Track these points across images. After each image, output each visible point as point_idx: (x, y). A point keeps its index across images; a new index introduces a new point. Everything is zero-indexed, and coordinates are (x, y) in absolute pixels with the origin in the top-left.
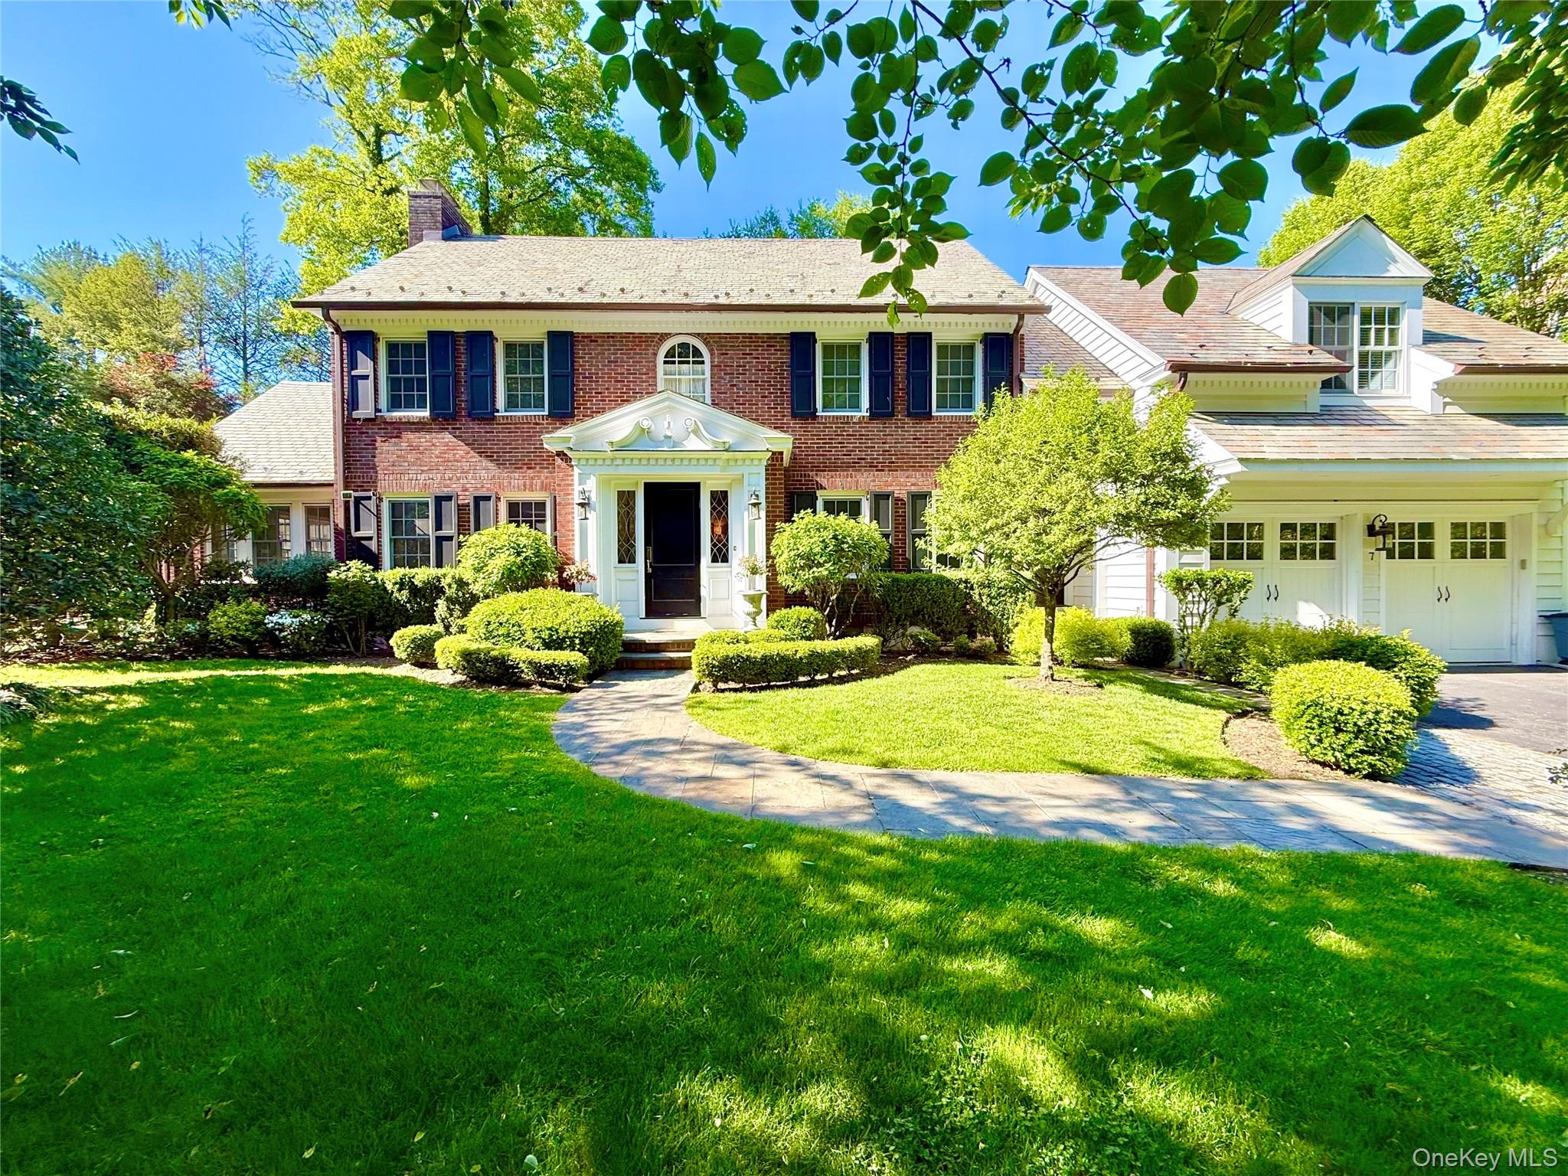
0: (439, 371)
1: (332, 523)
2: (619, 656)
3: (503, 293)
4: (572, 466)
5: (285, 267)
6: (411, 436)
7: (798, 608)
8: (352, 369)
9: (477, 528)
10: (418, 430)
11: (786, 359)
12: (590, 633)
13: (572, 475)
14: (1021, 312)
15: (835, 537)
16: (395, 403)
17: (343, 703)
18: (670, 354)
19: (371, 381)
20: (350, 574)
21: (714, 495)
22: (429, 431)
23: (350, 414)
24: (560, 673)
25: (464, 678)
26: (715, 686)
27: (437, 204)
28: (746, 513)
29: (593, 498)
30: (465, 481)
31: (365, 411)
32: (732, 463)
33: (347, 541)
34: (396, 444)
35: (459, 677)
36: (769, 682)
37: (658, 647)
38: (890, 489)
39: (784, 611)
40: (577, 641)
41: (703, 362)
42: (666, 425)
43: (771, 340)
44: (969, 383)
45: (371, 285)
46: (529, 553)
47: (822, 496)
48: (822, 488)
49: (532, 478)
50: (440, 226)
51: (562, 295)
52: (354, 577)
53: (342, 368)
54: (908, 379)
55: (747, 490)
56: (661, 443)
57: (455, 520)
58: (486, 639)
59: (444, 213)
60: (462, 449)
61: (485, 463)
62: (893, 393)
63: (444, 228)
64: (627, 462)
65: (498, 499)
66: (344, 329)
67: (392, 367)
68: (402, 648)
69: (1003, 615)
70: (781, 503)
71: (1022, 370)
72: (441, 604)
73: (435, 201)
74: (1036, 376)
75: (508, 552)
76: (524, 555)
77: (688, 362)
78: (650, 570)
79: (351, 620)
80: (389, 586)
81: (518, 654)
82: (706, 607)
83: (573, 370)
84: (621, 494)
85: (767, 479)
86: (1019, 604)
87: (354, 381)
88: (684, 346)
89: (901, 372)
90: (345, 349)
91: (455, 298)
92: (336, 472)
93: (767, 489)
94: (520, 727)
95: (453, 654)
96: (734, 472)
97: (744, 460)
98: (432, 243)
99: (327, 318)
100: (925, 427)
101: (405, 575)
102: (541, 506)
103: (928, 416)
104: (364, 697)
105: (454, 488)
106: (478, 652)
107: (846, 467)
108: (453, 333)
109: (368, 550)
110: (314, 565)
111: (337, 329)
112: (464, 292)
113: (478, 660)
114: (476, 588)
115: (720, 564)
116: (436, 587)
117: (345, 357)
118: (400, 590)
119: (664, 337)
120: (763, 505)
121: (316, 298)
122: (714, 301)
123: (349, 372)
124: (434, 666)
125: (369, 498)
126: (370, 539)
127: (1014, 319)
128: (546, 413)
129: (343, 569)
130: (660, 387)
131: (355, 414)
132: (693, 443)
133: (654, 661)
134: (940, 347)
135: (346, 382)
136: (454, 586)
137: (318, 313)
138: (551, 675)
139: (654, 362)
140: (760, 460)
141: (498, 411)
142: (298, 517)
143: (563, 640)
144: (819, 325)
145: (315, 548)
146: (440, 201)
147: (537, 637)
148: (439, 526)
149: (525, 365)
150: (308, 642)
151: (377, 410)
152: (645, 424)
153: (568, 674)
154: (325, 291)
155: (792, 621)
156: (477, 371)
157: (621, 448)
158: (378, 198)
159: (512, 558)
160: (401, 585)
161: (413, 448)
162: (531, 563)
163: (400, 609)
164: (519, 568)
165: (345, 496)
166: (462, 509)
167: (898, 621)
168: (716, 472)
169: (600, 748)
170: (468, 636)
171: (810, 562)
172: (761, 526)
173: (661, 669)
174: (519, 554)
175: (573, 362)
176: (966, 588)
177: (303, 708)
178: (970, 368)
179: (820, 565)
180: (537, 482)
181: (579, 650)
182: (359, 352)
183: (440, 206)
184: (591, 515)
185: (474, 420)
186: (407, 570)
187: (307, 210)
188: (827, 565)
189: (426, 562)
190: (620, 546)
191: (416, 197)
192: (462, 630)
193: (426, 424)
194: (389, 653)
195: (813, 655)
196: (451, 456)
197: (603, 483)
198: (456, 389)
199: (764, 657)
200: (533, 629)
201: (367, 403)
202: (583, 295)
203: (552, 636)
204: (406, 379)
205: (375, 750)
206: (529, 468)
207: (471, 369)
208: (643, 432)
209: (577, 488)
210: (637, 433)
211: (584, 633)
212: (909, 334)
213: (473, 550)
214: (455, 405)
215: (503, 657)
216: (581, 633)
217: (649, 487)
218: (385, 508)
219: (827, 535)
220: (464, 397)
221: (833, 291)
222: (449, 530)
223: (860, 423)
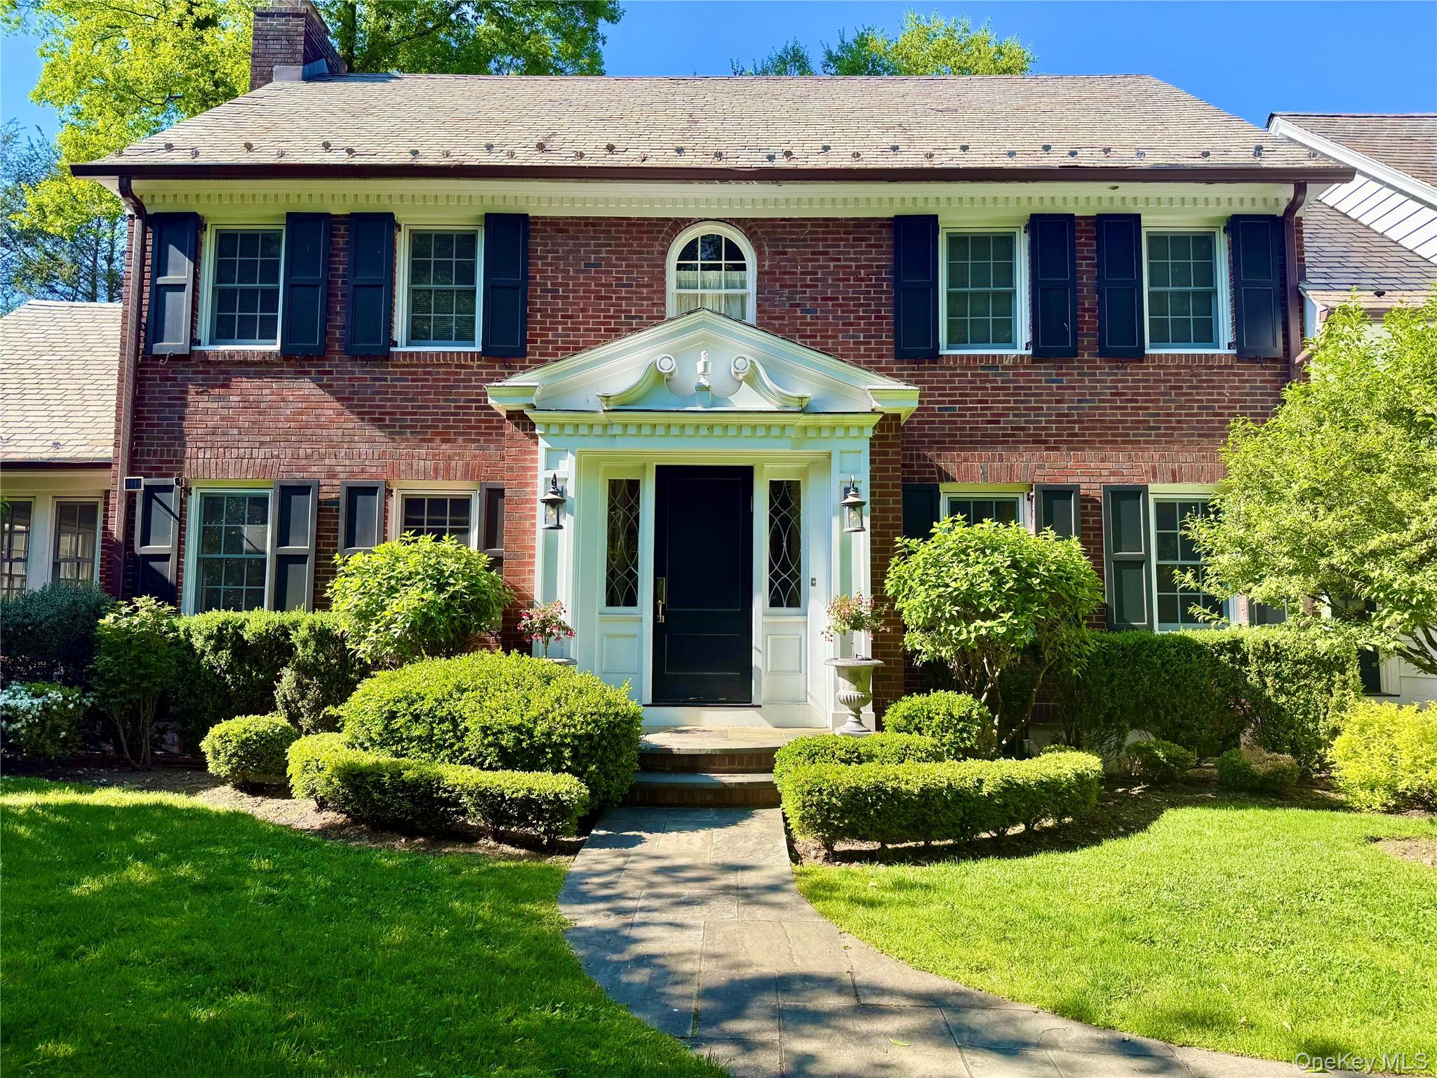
0: (298, 278)
1: (99, 532)
2: (634, 779)
3: (415, 153)
4: (535, 437)
5: (36, 136)
6: (246, 384)
7: (941, 693)
8: (159, 275)
9: (350, 542)
10: (259, 375)
11: (886, 260)
12: (589, 737)
13: (535, 452)
14: (1301, 179)
15: (1015, 565)
16: (223, 331)
17: (139, 873)
18: (689, 252)
19: (186, 296)
20: (136, 621)
21: (776, 487)
22: (278, 376)
23: (148, 348)
24: (539, 817)
25: (341, 818)
26: (828, 845)
27: (299, 25)
28: (836, 522)
29: (571, 492)
30: (333, 462)
31: (174, 342)
32: (811, 434)
33: (126, 562)
34: (219, 398)
35: (330, 817)
36: (928, 839)
37: (695, 762)
38: (1072, 481)
39: (917, 700)
40: (567, 753)
41: (742, 268)
42: (700, 368)
43: (860, 227)
44: (1207, 299)
45: (197, 143)
46: (461, 585)
47: (947, 492)
48: (949, 479)
49: (450, 458)
50: (300, 57)
51: (512, 155)
52: (142, 624)
53: (142, 272)
54: (1099, 291)
55: (837, 480)
56: (690, 399)
57: (310, 526)
58: (383, 744)
59: (308, 41)
60: (330, 408)
61: (371, 431)
62: (1075, 316)
63: (307, 61)
64: (632, 430)
65: (389, 492)
66: (150, 211)
67: (222, 272)
68: (222, 758)
69: (1306, 713)
70: (895, 503)
71: (1302, 277)
72: (288, 679)
73: (295, 21)
74: (1328, 288)
75: (421, 585)
76: (451, 589)
77: (718, 267)
78: (662, 618)
79: (130, 701)
80: (198, 642)
81: (457, 775)
82: (761, 687)
83: (526, 277)
84: (614, 486)
85: (872, 462)
86: (1336, 693)
87: (159, 293)
88: (712, 242)
89: (1086, 281)
90: (149, 242)
91: (337, 158)
92: (116, 445)
93: (872, 478)
94: (506, 940)
95: (328, 771)
96: (815, 449)
97: (833, 429)
98: (287, 84)
99: (126, 191)
100: (1131, 374)
101: (226, 623)
102: (462, 505)
103: (1139, 355)
104: (178, 860)
105: (315, 471)
106: (376, 770)
107: (992, 441)
108: (326, 217)
109: (160, 577)
110: (75, 603)
111: (140, 209)
112: (350, 151)
113: (378, 786)
114: (364, 650)
115: (785, 610)
116: (280, 646)
117: (148, 255)
118: (216, 650)
119: (679, 225)
120: (867, 508)
121: (110, 160)
122: (768, 164)
123: (153, 279)
124: (283, 791)
125: (169, 489)
126: (165, 558)
127: (1287, 192)
128: (478, 348)
129: (125, 610)
130: (671, 308)
131: (158, 348)
132: (747, 399)
133: (693, 790)
134: (1153, 238)
135: (146, 295)
136: (312, 644)
137: (111, 185)
138: (522, 820)
139: (663, 265)
140: (861, 428)
141: (395, 344)
142: (44, 519)
143: (541, 749)
144: (944, 205)
145: (66, 572)
146: (302, 21)
147: (490, 745)
148: (283, 537)
149: (443, 268)
150: (53, 741)
151: (194, 341)
152: (666, 366)
153: (553, 819)
154: (125, 151)
155: (937, 719)
156: (365, 277)
157: (623, 405)
158: (187, 33)
159: (429, 595)
160: (219, 638)
161: (247, 405)
162: (464, 605)
163: (213, 681)
164: (441, 612)
165: (130, 484)
166: (324, 508)
167: (1109, 718)
168: (782, 449)
169: (685, 999)
170: (345, 736)
171: (969, 607)
172: (862, 544)
173: (706, 806)
174: (440, 588)
175: (526, 265)
176: (1233, 660)
177: (71, 883)
178: (1207, 275)
179: (987, 616)
180: (458, 464)
181: (569, 770)
182: (172, 248)
183: (302, 29)
184: (568, 521)
185: (354, 358)
186: (231, 615)
187: (76, 52)
188: (1006, 616)
189: (255, 601)
190: (611, 574)
191: (267, 15)
192: (332, 725)
193: (272, 364)
194: (199, 763)
195: (1011, 789)
196: (312, 418)
197: (586, 466)
198: (328, 309)
199: (925, 792)
200: (485, 730)
201: (179, 329)
202: (545, 155)
203: (520, 741)
204: (243, 291)
205: (242, 998)
206: (444, 441)
207: (355, 275)
208: (660, 380)
209: (543, 475)
210: (651, 380)
211: (578, 737)
212: (1100, 217)
213: (356, 581)
214: (325, 333)
215: (429, 783)
216: (574, 736)
217: (664, 473)
218: (194, 503)
219: (1000, 560)
220: (339, 321)
221: (965, 148)
222: (301, 545)
223: (1015, 367)
